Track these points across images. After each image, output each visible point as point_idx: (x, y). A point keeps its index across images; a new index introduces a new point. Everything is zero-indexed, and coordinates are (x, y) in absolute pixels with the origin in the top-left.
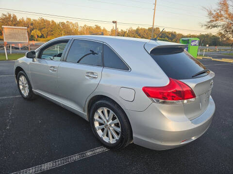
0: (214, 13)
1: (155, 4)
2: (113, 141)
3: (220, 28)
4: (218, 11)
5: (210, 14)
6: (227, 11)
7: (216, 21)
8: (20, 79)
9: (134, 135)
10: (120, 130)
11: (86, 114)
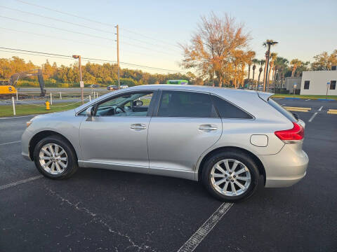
0: (190, 51)
1: (117, 34)
2: (238, 193)
3: (196, 68)
4: (194, 49)
5: (187, 52)
6: (202, 49)
7: (193, 59)
8: (44, 149)
9: (267, 178)
10: (250, 178)
11: (197, 172)
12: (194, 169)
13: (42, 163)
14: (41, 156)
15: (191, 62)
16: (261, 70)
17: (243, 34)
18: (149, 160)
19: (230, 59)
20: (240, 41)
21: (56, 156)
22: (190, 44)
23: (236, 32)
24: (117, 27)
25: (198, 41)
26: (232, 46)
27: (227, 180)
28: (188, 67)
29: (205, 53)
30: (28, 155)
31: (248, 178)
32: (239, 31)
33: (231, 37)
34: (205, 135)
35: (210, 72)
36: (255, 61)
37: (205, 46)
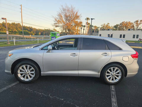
0: (57, 20)
1: (21, 9)
2: (116, 81)
4: (59, 19)
5: (56, 20)
7: (59, 23)
8: (21, 68)
9: (128, 74)
10: (121, 74)
11: (100, 74)
12: (99, 72)
13: (19, 75)
14: (19, 72)
15: (58, 24)
16: (84, 29)
17: (78, 14)
18: (78, 70)
19: (73, 24)
20: (77, 17)
21: (28, 71)
22: (57, 17)
23: (75, 13)
24: (21, 5)
25: (60, 16)
26: (74, 19)
27: (112, 76)
28: (56, 26)
29: (63, 21)
30: (10, 72)
31: (120, 74)
32: (77, 13)
33: (74, 15)
34: (104, 57)
35: (65, 29)
36: (82, 26)
37: (63, 18)
